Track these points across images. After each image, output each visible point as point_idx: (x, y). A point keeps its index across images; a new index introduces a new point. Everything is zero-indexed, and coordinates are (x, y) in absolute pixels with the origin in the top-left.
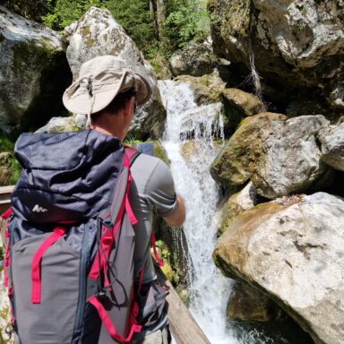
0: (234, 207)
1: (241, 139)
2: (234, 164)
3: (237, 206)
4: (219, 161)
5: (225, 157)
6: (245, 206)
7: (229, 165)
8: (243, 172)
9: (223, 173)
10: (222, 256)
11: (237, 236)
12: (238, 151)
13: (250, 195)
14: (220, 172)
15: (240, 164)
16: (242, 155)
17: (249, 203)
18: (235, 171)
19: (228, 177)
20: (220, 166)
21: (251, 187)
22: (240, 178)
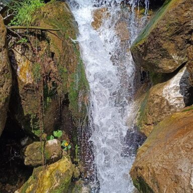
0: (157, 101)
1: (181, 11)
2: (165, 46)
3: (163, 99)
4: (145, 39)
5: (155, 34)
6: (172, 102)
7: (159, 46)
8: (175, 57)
9: (149, 55)
10: (149, 182)
11: (171, 155)
12: (174, 28)
13: (181, 88)
14: (145, 54)
15: (173, 46)
16: (178, 33)
17: (179, 99)
18: (165, 55)
19: (155, 61)
20: (146, 46)
21: (183, 78)
22: (170, 64)
